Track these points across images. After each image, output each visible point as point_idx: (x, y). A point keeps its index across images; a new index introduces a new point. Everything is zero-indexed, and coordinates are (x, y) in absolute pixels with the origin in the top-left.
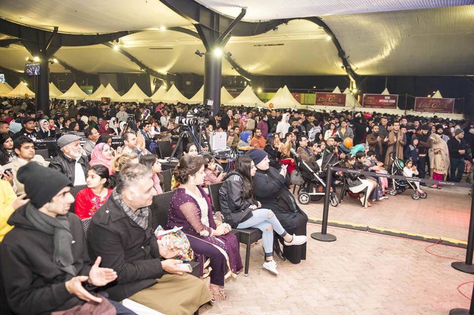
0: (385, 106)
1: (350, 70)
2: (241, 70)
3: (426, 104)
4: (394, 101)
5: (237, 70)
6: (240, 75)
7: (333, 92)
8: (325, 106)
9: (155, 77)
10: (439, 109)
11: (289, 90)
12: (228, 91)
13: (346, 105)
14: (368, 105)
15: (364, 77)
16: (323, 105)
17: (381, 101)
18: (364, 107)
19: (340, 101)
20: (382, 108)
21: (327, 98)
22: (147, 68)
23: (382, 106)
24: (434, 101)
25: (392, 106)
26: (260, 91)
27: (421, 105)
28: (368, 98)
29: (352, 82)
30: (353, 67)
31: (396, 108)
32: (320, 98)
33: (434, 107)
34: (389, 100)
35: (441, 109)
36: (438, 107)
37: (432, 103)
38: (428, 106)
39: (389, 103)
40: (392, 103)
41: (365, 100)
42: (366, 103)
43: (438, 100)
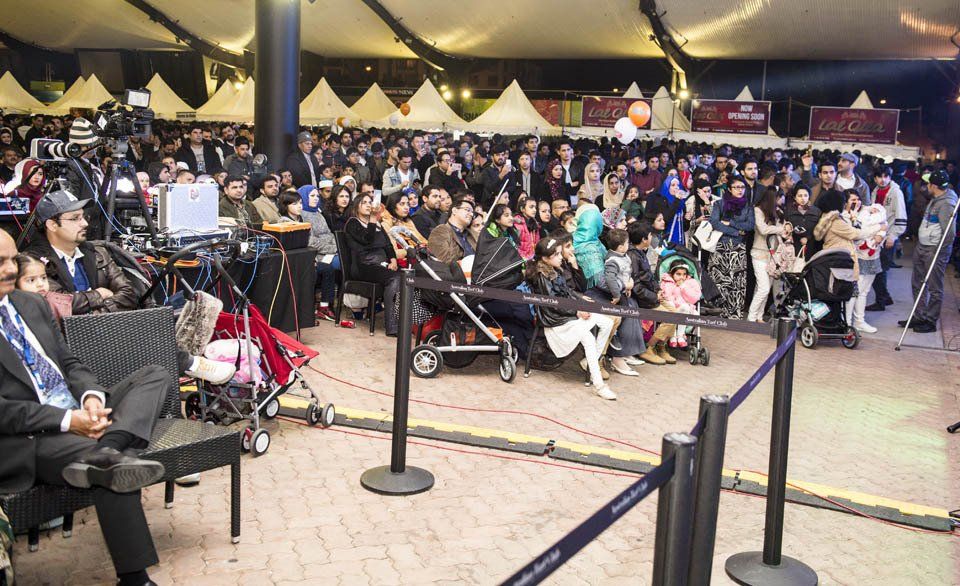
0: (742, 127)
1: (669, 45)
2: (417, 45)
3: (835, 123)
5: (407, 44)
6: (416, 56)
7: (625, 96)
8: (604, 129)
9: (214, 61)
10: (864, 133)
11: (525, 93)
12: (388, 95)
13: (653, 126)
14: (703, 125)
15: (705, 61)
16: (599, 125)
17: (731, 116)
18: (693, 130)
20: (735, 132)
21: (608, 110)
22: (194, 39)
23: (736, 128)
24: (853, 115)
25: (758, 129)
26: (466, 94)
27: (824, 126)
28: (703, 108)
29: (678, 74)
30: (678, 39)
31: (766, 133)
32: (593, 109)
33: (854, 130)
34: (750, 113)
35: (869, 134)
36: (861, 130)
37: (848, 121)
38: (840, 126)
39: (750, 120)
40: (757, 120)
41: (696, 113)
42: (698, 121)
43: (863, 114)
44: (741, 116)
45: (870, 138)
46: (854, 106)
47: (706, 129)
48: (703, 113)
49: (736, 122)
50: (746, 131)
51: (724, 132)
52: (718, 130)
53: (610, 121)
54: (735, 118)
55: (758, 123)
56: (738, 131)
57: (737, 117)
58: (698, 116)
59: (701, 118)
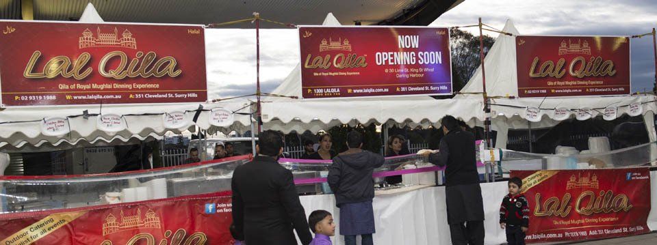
3: (551, 63)
8: (79, 108)
10: (591, 79)
14: (324, 83)
17: (382, 58)
18: (306, 95)
19: (171, 71)
20: (393, 92)
24: (574, 48)
27: (535, 72)
31: (449, 90)
32: (36, 55)
33: (577, 74)
34: (416, 50)
35: (598, 78)
36: (588, 74)
37: (568, 58)
38: (558, 69)
39: (417, 66)
40: (429, 66)
41: (309, 56)
42: (316, 74)
43: (586, 45)
44: (402, 58)
45: (599, 87)
47: (334, 90)
48: (324, 54)
49: (392, 71)
50: (412, 89)
51: (372, 94)
52: (358, 91)
53: (95, 86)
54: (390, 63)
55: (432, 70)
56: (398, 89)
57: (392, 61)
58: (315, 60)
59: (321, 66)
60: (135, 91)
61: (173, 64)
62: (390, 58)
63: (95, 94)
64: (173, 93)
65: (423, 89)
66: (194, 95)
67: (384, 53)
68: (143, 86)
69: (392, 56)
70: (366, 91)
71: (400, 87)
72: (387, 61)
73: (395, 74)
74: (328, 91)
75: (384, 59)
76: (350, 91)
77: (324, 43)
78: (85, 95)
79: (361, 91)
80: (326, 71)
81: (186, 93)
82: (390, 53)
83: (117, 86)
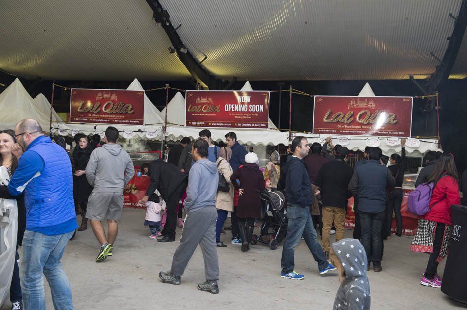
1: (188, 59)
3: (341, 113)
4: (261, 108)
8: (94, 125)
13: (144, 123)
16: (89, 121)
17: (228, 107)
18: (188, 125)
19: (130, 110)
23: (233, 121)
24: (362, 104)
25: (258, 121)
27: (327, 119)
28: (198, 100)
31: (267, 127)
33: (362, 121)
34: (248, 104)
36: (372, 122)
37: (356, 111)
38: (347, 117)
39: (248, 112)
40: (256, 112)
41: (191, 105)
42: (193, 115)
43: (371, 102)
44: (239, 108)
46: (361, 95)
47: (202, 123)
48: (198, 105)
49: (233, 114)
50: (244, 125)
51: (221, 126)
52: (214, 124)
53: (100, 116)
54: (232, 110)
55: (257, 115)
56: (236, 125)
57: (234, 109)
58: (193, 108)
59: (196, 111)
60: (115, 119)
61: (130, 107)
62: (233, 108)
63: (100, 119)
64: (130, 120)
65: (250, 125)
66: (138, 122)
67: (229, 105)
68: (118, 117)
69: (234, 106)
70: (219, 124)
71: (237, 124)
72: (231, 109)
73: (235, 116)
74: (199, 123)
75: (229, 108)
76: (210, 124)
77: (198, 99)
78: (97, 119)
79: (216, 124)
80: (198, 113)
81: (135, 121)
82: (233, 105)
83: (108, 116)
